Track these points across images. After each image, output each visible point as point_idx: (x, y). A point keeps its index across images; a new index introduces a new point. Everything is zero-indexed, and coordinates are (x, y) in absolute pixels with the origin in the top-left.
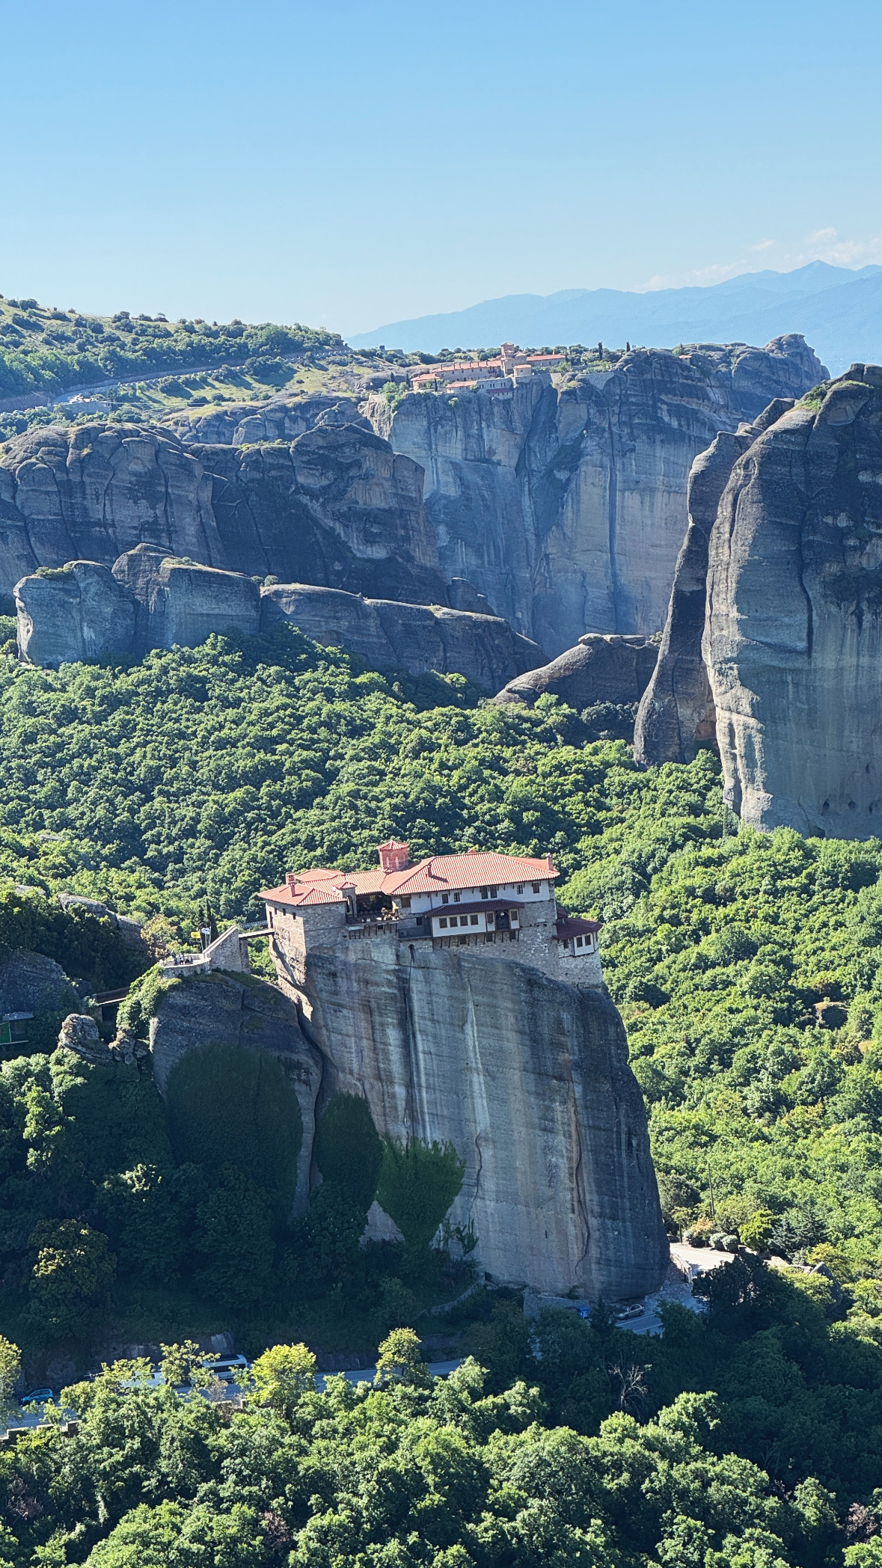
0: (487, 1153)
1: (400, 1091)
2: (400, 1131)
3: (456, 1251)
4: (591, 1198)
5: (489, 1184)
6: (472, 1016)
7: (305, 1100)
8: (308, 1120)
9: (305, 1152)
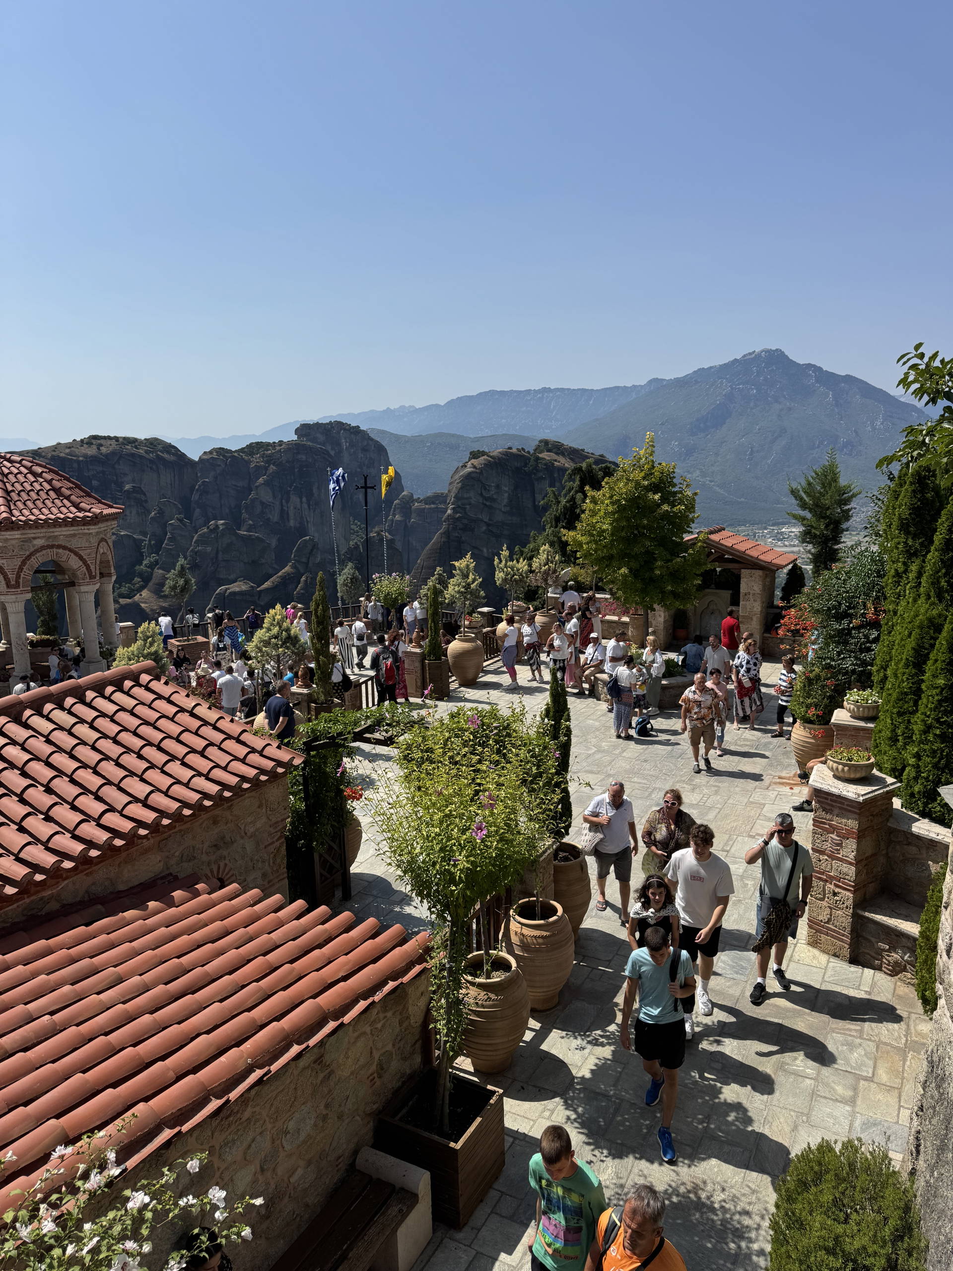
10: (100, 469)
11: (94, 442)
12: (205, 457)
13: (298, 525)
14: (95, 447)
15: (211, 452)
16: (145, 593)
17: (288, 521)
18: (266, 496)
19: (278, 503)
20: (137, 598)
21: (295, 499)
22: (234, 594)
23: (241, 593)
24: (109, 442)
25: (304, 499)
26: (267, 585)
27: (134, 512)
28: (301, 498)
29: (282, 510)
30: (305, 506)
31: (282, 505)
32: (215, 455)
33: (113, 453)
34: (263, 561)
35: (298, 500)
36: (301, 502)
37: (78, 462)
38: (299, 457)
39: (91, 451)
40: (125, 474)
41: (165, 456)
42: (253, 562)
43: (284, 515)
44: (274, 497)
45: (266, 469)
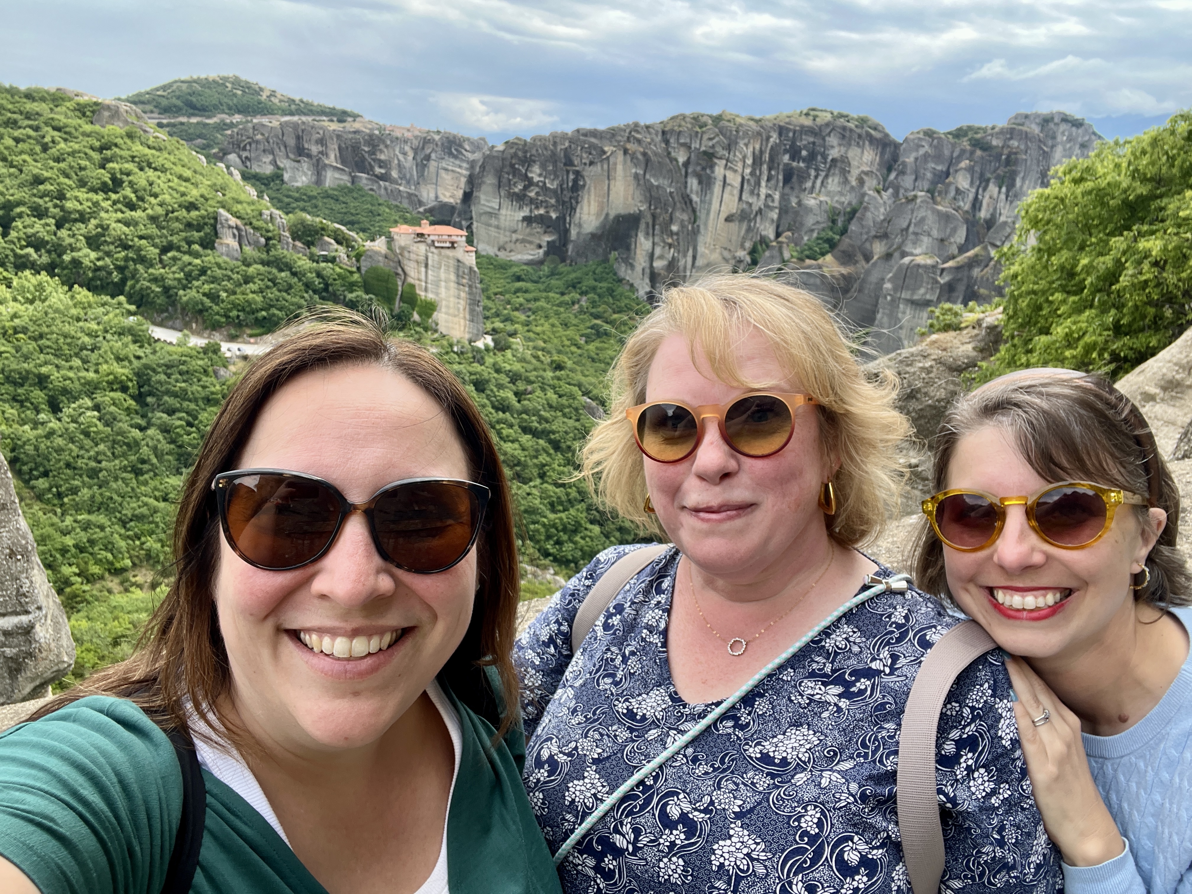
0: (444, 303)
1: (423, 284)
2: (422, 294)
3: (434, 325)
4: (468, 317)
5: (443, 310)
6: (443, 267)
7: (400, 283)
8: (400, 288)
9: (398, 297)
10: (811, 139)
11: (812, 113)
12: (912, 137)
13: (988, 216)
14: (811, 118)
15: (918, 133)
16: (829, 258)
17: (980, 210)
18: (963, 181)
19: (974, 190)
20: (820, 261)
21: (993, 189)
22: (919, 266)
23: (925, 267)
24: (825, 114)
25: (1004, 189)
26: (950, 264)
27: (836, 180)
28: (1000, 188)
29: (976, 198)
30: (1003, 197)
31: (977, 193)
32: (921, 136)
33: (827, 125)
34: (952, 240)
35: (997, 189)
36: (999, 192)
37: (795, 132)
38: (1011, 142)
39: (807, 122)
40: (833, 147)
41: (872, 132)
42: (942, 240)
43: (976, 204)
44: (972, 183)
45: (972, 153)
